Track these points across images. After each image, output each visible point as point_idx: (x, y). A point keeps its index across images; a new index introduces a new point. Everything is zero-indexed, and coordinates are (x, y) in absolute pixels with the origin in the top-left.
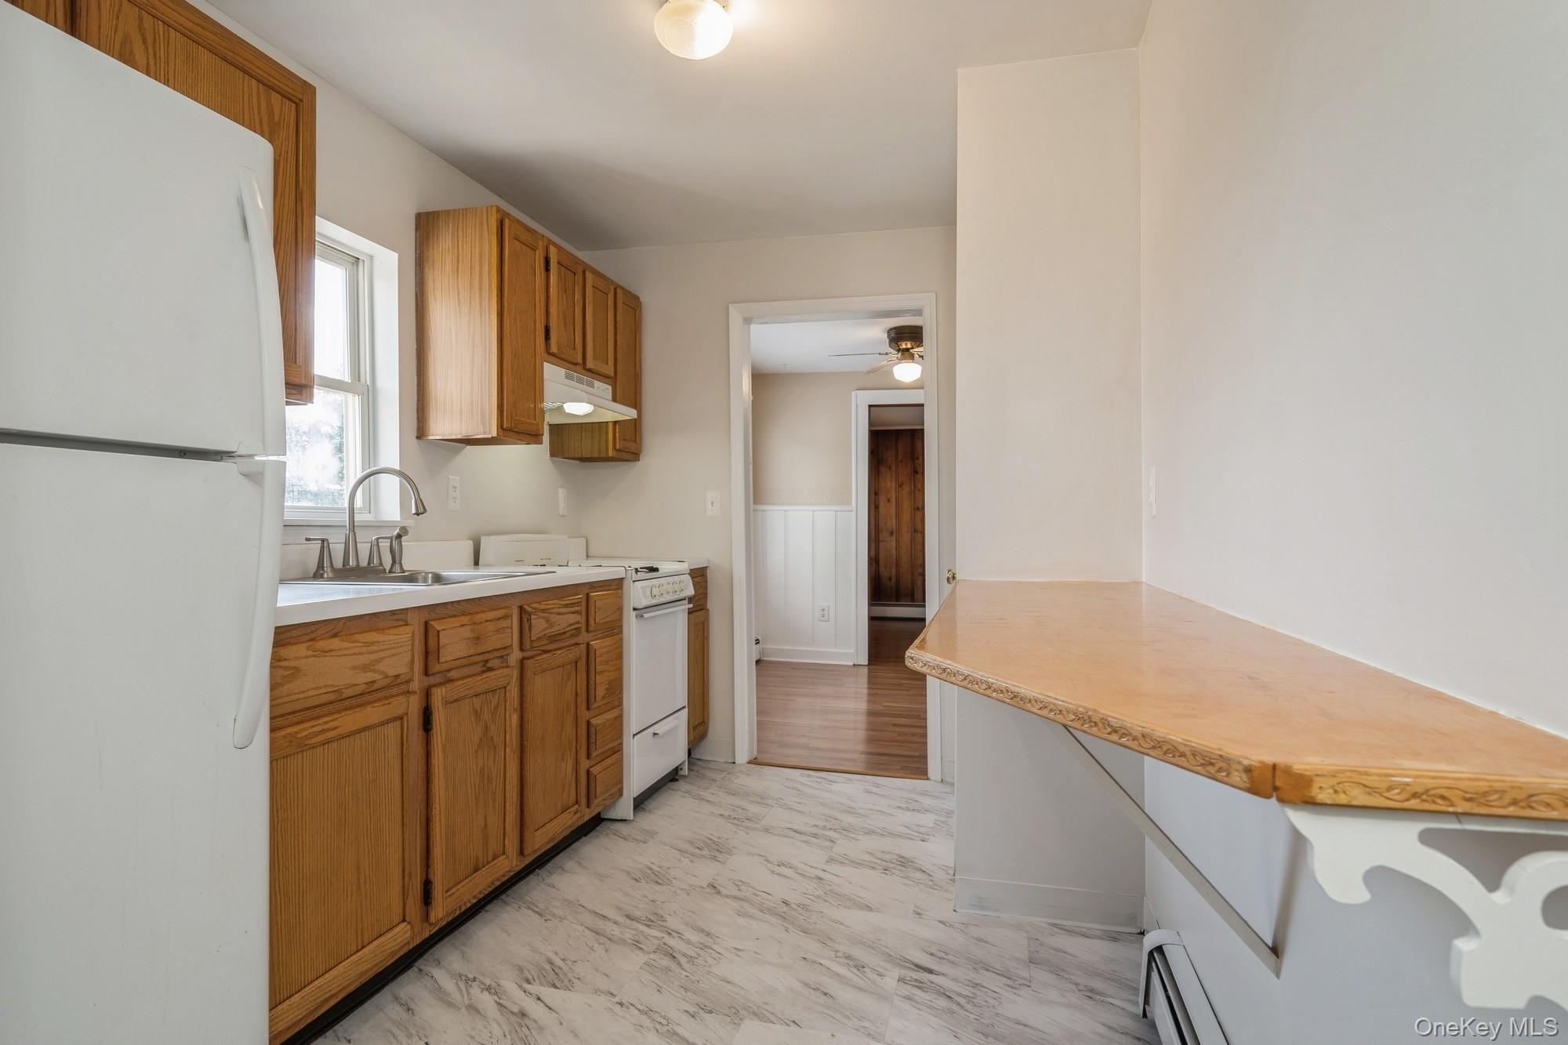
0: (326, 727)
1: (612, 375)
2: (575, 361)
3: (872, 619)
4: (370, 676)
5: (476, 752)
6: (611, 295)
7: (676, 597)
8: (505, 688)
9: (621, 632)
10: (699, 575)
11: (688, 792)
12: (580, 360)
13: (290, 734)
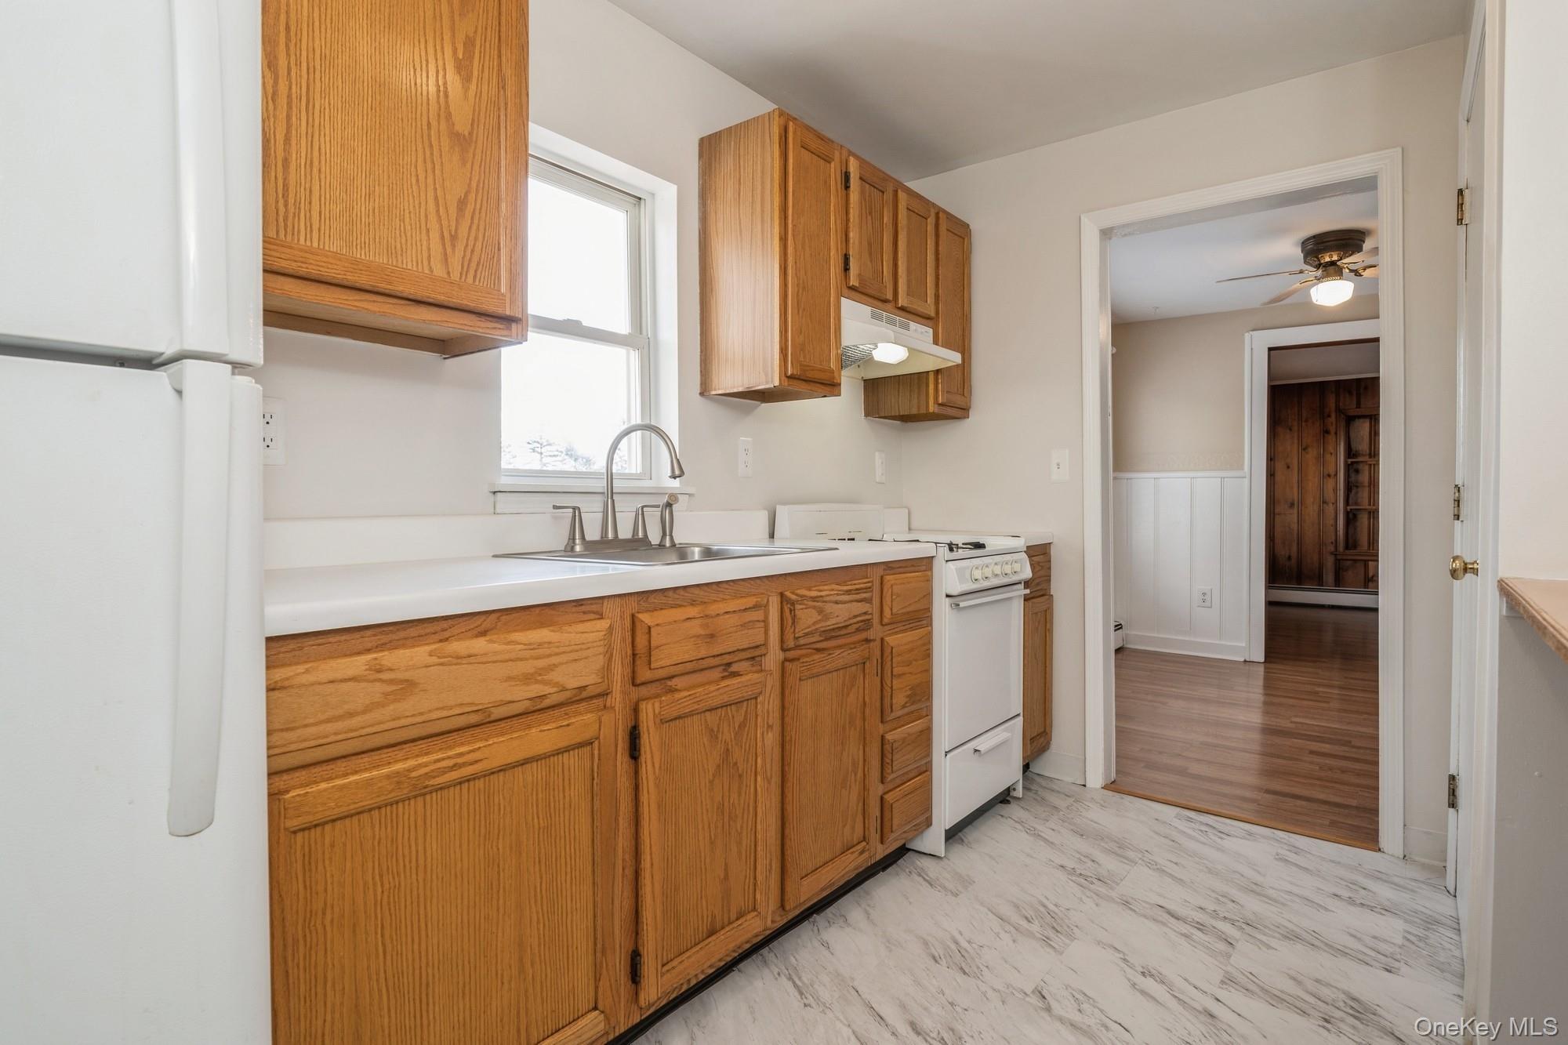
0: (460, 760)
1: (933, 314)
2: (883, 297)
3: (1270, 604)
4: (536, 690)
5: (711, 782)
6: (931, 221)
7: (1006, 580)
8: (756, 698)
9: (931, 625)
10: (1040, 554)
11: (1020, 822)
12: (890, 296)
13: (397, 773)
